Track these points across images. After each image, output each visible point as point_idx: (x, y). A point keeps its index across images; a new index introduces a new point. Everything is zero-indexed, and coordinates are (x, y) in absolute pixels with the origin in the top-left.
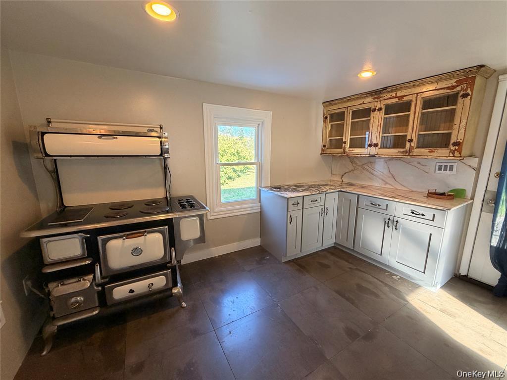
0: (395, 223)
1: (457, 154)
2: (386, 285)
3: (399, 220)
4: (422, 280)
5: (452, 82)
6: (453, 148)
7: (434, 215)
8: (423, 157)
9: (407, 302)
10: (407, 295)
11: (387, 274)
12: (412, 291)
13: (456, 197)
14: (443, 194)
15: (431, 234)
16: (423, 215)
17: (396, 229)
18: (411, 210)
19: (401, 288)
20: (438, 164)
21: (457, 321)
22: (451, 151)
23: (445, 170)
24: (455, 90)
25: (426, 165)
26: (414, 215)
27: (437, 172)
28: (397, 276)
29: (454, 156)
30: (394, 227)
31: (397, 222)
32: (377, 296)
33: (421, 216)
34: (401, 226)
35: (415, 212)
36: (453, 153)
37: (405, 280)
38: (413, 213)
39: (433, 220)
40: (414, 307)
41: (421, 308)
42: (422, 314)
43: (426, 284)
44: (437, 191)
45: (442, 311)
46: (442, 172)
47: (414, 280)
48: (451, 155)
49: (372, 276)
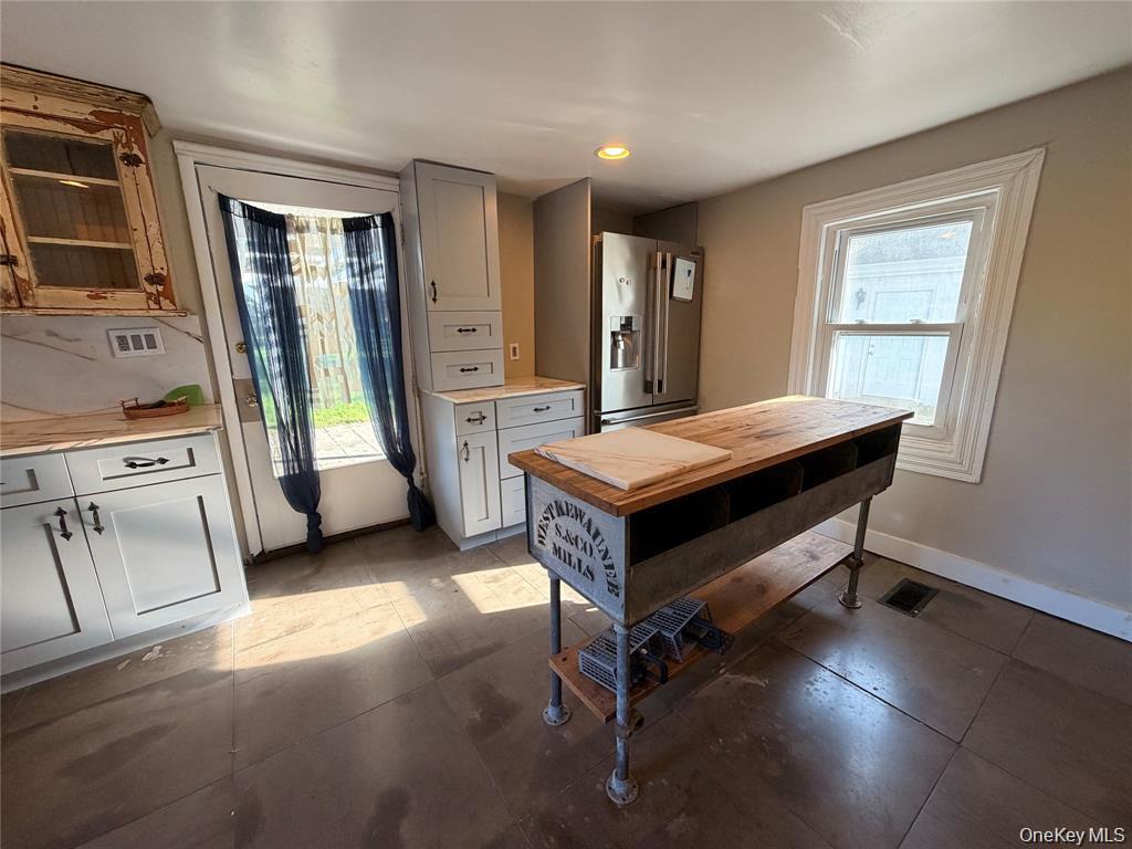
0: (89, 516)
1: (165, 303)
2: (150, 688)
3: (96, 500)
4: (214, 612)
5: (83, 111)
6: (151, 289)
7: (190, 451)
8: (80, 312)
9: (230, 673)
10: (211, 664)
11: (120, 667)
12: (213, 649)
13: (193, 405)
14: (161, 404)
15: (200, 499)
16: (163, 461)
17: (99, 530)
18: (125, 460)
19: (187, 664)
20: (113, 334)
21: (320, 627)
22: (149, 295)
23: (138, 346)
24: (98, 135)
25: (77, 340)
26: (139, 469)
27: (120, 354)
28: (151, 649)
29: (161, 308)
30: (90, 529)
31: (93, 508)
32: (156, 732)
33: (158, 466)
34: (112, 513)
35: (138, 462)
36: (157, 302)
37: (179, 642)
38: (133, 465)
39: (193, 464)
40: (250, 669)
41: (262, 659)
42: (275, 665)
43: (226, 612)
44: (141, 402)
45: (291, 631)
46: (133, 352)
47: (195, 625)
48: (153, 306)
49: (89, 707)
